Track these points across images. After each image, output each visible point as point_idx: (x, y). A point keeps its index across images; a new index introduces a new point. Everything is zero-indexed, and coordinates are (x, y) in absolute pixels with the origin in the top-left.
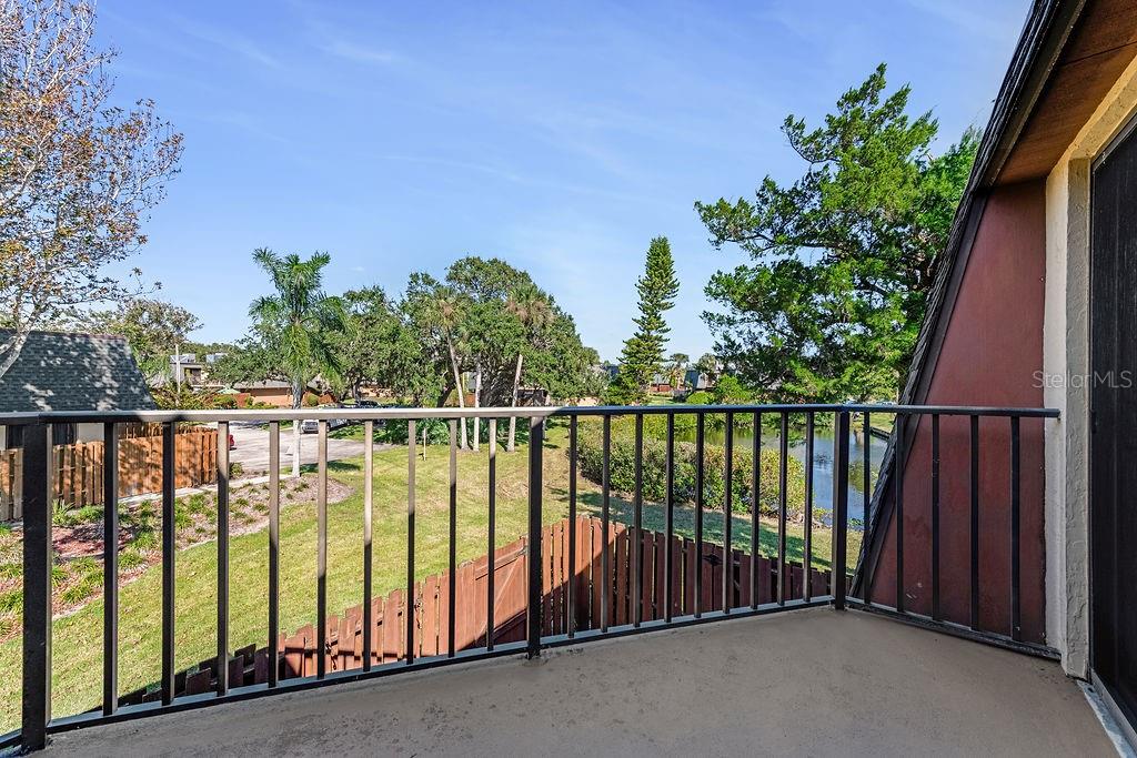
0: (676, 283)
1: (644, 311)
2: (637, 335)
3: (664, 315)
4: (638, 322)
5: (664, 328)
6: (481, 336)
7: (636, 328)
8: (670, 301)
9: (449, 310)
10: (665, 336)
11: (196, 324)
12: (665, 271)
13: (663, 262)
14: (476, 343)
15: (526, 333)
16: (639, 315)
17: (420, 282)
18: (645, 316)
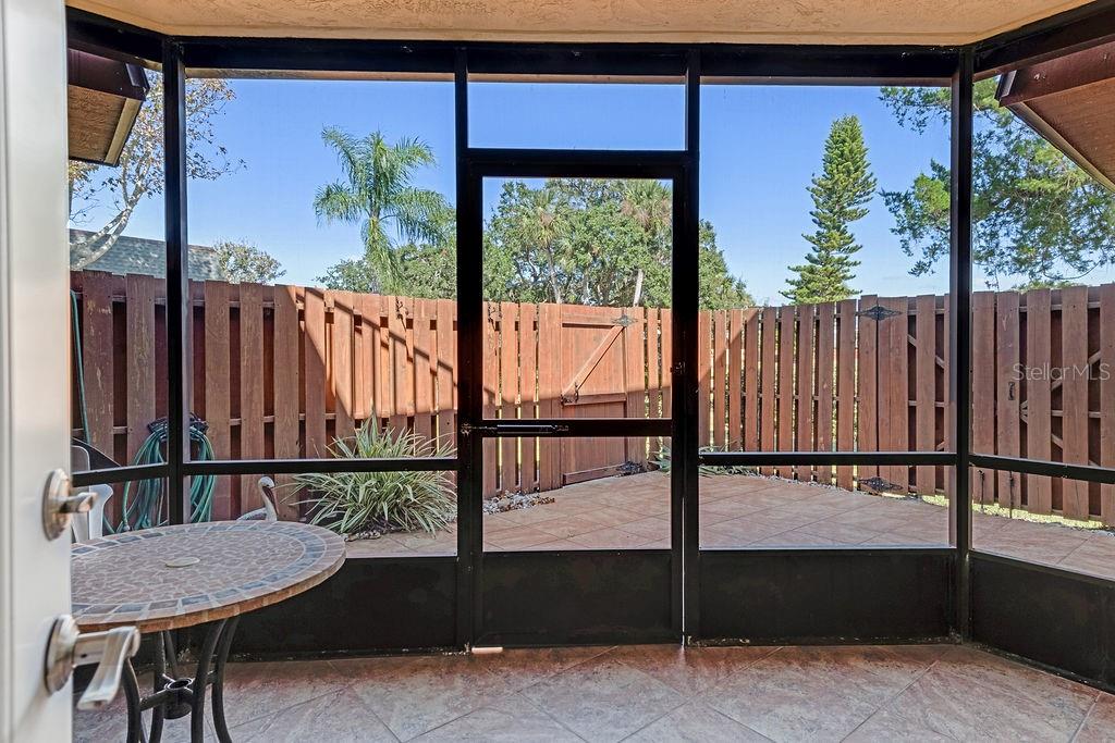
0: (871, 180)
1: (820, 224)
2: (809, 258)
3: (851, 227)
4: (809, 239)
5: (851, 245)
6: (588, 248)
7: (808, 248)
8: (863, 206)
9: (548, 220)
10: (852, 258)
11: (279, 270)
12: (854, 163)
13: (851, 151)
14: (581, 257)
15: (646, 240)
16: (813, 230)
17: (515, 194)
18: (822, 230)
